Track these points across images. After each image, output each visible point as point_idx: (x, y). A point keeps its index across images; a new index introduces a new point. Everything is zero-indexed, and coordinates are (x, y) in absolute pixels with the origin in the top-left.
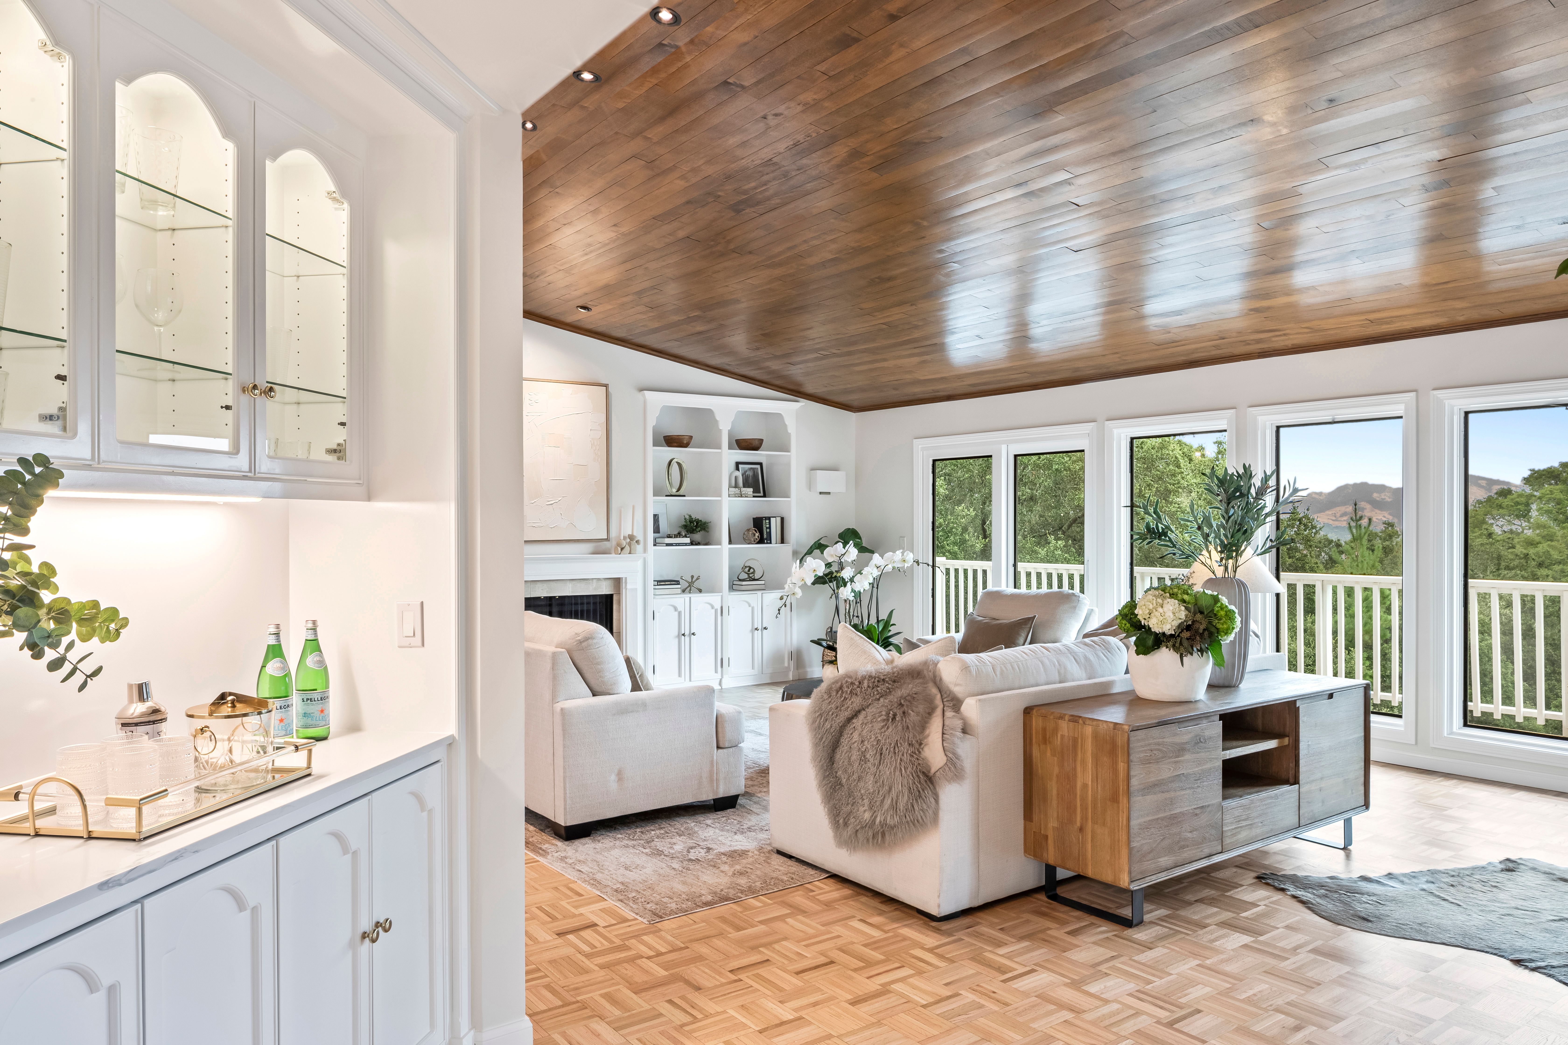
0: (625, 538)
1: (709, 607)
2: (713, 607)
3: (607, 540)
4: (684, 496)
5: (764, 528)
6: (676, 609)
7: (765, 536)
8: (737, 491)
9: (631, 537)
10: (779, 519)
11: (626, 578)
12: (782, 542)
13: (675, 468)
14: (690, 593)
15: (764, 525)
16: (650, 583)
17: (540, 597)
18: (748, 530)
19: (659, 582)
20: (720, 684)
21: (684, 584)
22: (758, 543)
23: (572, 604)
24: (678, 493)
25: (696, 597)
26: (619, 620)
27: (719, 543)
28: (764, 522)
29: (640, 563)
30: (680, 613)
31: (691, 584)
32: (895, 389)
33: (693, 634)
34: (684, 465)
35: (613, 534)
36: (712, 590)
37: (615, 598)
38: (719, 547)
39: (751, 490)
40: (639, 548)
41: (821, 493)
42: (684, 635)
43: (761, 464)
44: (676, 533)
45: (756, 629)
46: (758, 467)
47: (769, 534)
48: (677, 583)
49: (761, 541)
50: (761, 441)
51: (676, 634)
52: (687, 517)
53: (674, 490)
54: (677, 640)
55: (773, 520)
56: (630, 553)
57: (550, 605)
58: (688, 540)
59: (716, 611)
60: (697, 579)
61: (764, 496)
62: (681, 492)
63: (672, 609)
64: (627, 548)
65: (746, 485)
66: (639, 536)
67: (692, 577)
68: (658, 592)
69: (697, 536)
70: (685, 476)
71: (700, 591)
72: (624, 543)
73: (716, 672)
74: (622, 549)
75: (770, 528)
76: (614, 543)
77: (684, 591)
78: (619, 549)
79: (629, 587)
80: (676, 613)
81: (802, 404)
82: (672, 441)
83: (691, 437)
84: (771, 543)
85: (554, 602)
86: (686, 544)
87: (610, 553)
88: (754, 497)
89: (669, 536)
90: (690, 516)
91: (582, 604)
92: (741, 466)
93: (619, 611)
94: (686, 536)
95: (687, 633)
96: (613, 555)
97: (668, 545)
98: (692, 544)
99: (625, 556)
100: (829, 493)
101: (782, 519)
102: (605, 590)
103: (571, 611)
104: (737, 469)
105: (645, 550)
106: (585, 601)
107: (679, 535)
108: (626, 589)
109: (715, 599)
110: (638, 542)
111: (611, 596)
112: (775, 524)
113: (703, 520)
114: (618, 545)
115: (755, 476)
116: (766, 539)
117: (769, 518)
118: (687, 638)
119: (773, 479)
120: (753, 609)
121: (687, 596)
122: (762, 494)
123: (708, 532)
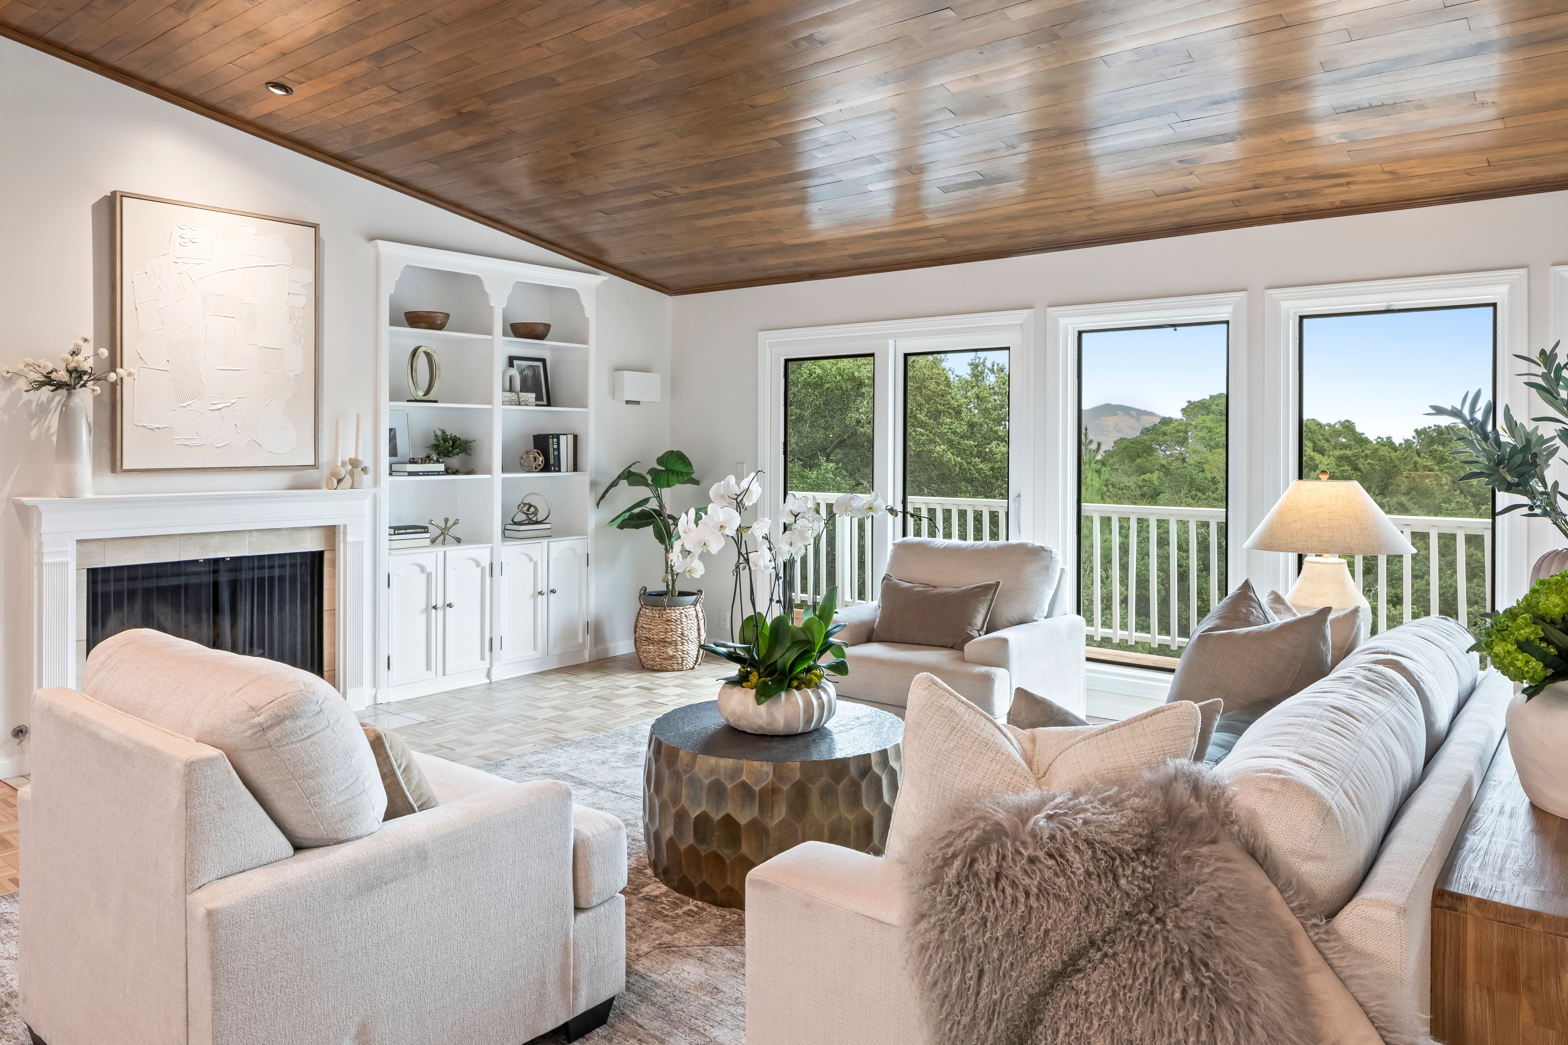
0: (344, 464)
1: (474, 564)
2: (478, 564)
3: (315, 466)
4: (436, 402)
5: (551, 450)
6: (422, 569)
7: (552, 461)
8: (513, 396)
9: (354, 463)
10: (571, 438)
11: (345, 526)
12: (575, 469)
13: (422, 362)
14: (444, 544)
15: (551, 446)
16: (385, 531)
17: (197, 561)
18: (527, 453)
19: (397, 530)
20: (488, 676)
21: (434, 531)
22: (542, 470)
23: (253, 569)
24: (426, 398)
25: (454, 552)
26: (333, 591)
27: (489, 471)
28: (551, 440)
29: (368, 503)
30: (429, 576)
31: (444, 532)
32: (742, 260)
33: (450, 605)
34: (435, 357)
35: (325, 457)
36: (476, 539)
37: (327, 556)
38: (488, 476)
39: (533, 395)
40: (367, 479)
41: (628, 402)
42: (435, 607)
43: (543, 361)
44: (423, 456)
45: (541, 593)
46: (540, 364)
47: (558, 458)
48: (425, 530)
49: (546, 468)
50: (547, 327)
51: (424, 606)
52: (439, 433)
53: (421, 393)
54: (424, 616)
55: (563, 439)
56: (352, 487)
57: (216, 572)
58: (441, 467)
59: (483, 569)
60: (455, 523)
61: (549, 404)
62: (431, 396)
63: (418, 570)
64: (348, 480)
65: (525, 388)
66: (367, 460)
67: (446, 520)
68: (395, 545)
69: (455, 461)
70: (437, 373)
71: (459, 541)
72: (343, 472)
73: (483, 658)
74: (339, 481)
75: (558, 449)
76: (325, 471)
77: (433, 541)
78: (335, 481)
79: (349, 539)
80: (424, 576)
81: (602, 278)
82: (416, 320)
83: (447, 316)
84: (559, 471)
85: (222, 566)
86: (438, 473)
87: (319, 488)
88: (537, 405)
89: (413, 461)
90: (444, 432)
91: (271, 567)
92: (515, 362)
93: (333, 576)
94: (438, 461)
95: (440, 604)
96: (325, 491)
97: (411, 474)
98: (447, 472)
99: (344, 492)
100: (638, 403)
101: (575, 437)
102: (310, 544)
103: (253, 580)
104: (511, 365)
105: (376, 482)
106: (277, 562)
107: (427, 459)
108: (345, 542)
109: (481, 552)
110: (364, 470)
111: (320, 554)
112: (566, 444)
113: (463, 437)
114: (333, 474)
115: (536, 377)
116: (554, 465)
117: (558, 436)
118: (440, 613)
119: (561, 382)
120: (535, 564)
121: (439, 550)
122: (545, 402)
123: (470, 455)
